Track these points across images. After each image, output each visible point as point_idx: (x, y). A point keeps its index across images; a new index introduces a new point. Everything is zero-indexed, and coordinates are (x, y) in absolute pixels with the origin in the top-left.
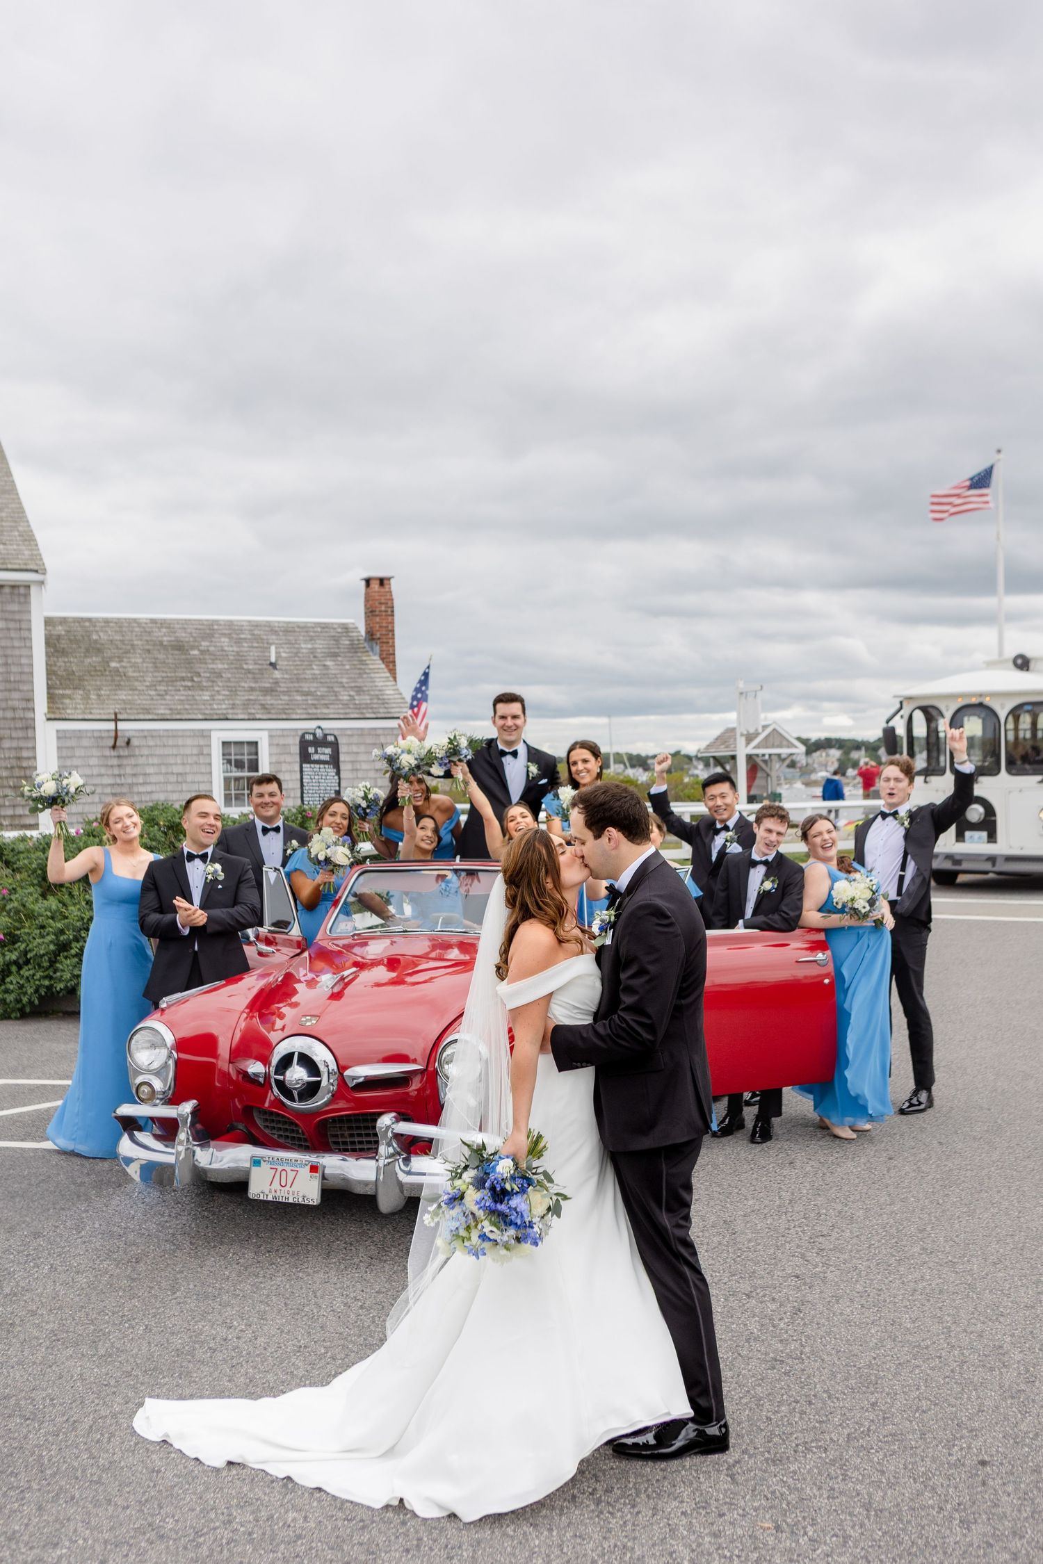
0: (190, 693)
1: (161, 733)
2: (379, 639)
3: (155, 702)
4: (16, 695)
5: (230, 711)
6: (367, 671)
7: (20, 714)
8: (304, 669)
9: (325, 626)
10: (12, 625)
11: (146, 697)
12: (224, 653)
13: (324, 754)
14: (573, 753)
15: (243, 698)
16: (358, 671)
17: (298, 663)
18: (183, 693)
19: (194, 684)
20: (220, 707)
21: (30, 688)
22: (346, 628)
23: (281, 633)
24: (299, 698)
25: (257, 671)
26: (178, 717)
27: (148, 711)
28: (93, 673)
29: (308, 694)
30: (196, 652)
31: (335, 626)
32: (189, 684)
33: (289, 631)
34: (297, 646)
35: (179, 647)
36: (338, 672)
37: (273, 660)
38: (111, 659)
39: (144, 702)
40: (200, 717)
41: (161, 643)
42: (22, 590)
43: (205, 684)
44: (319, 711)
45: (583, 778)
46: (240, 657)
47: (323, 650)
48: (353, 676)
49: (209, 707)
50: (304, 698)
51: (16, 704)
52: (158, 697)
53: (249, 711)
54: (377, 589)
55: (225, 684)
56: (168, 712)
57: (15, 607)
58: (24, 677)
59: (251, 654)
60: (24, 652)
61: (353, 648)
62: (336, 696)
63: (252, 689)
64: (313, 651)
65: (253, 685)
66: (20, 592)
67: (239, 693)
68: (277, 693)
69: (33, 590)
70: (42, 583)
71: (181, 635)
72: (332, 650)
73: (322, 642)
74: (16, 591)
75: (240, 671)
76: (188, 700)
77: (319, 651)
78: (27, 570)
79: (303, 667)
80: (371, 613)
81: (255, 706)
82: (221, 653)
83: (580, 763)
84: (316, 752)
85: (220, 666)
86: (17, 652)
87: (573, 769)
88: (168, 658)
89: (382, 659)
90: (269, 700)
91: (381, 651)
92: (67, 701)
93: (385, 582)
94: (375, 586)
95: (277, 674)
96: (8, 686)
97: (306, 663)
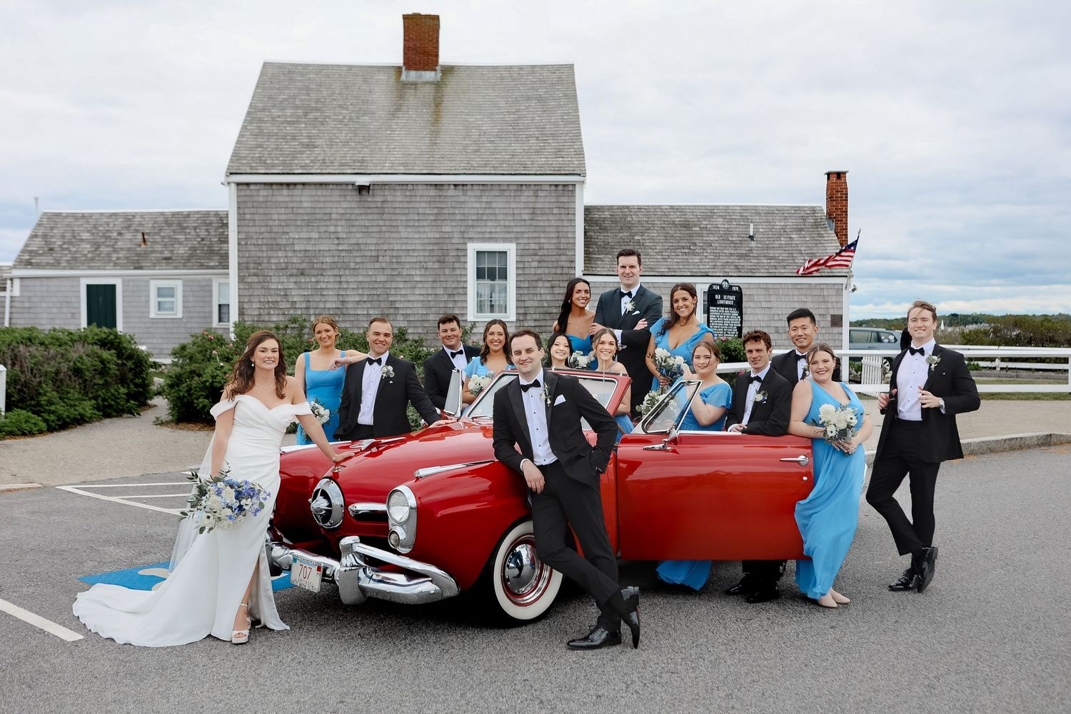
0: (686, 257)
1: (661, 285)
2: (835, 218)
3: (659, 263)
4: (563, 258)
5: (711, 270)
6: (822, 242)
7: (566, 271)
8: (774, 241)
9: (798, 209)
10: (563, 211)
11: (653, 260)
12: (717, 229)
13: (729, 300)
14: (675, 294)
15: (723, 261)
16: (815, 242)
17: (771, 236)
18: (680, 257)
19: (690, 251)
20: (704, 267)
21: (573, 254)
22: (814, 210)
23: (763, 215)
24: (765, 261)
25: (738, 242)
26: (673, 274)
27: (652, 269)
28: (621, 244)
29: (772, 258)
30: (697, 229)
31: (806, 209)
32: (687, 251)
33: (770, 212)
34: (773, 224)
35: (686, 225)
36: (799, 242)
37: (752, 234)
38: (636, 234)
39: (652, 263)
40: (689, 274)
41: (674, 223)
42: (570, 188)
43: (698, 251)
44: (777, 271)
45: (683, 312)
46: (728, 232)
47: (792, 227)
48: (810, 245)
49: (696, 267)
50: (769, 261)
51: (564, 264)
52: (662, 260)
53: (726, 270)
54: (837, 181)
55: (712, 251)
56: (667, 270)
57: (565, 199)
58: (570, 246)
59: (738, 229)
60: (570, 229)
61: (816, 225)
62: (794, 260)
63: (731, 255)
64: (784, 228)
65: (733, 252)
66: (569, 189)
67: (721, 257)
68: (749, 258)
69: (577, 187)
70: (583, 182)
71: (689, 216)
72: (799, 227)
73: (793, 221)
74: (566, 188)
75: (726, 242)
76: (682, 262)
77: (789, 227)
78: (573, 174)
79: (774, 239)
80: (830, 198)
81: (731, 267)
82: (715, 229)
83: (680, 301)
84: (722, 298)
85: (712, 238)
86: (565, 229)
87: (675, 305)
88: (676, 233)
89: (837, 233)
90: (742, 262)
91: (836, 227)
92: (600, 262)
93: (842, 175)
94: (834, 179)
95: (753, 244)
96: (559, 252)
97: (777, 236)
